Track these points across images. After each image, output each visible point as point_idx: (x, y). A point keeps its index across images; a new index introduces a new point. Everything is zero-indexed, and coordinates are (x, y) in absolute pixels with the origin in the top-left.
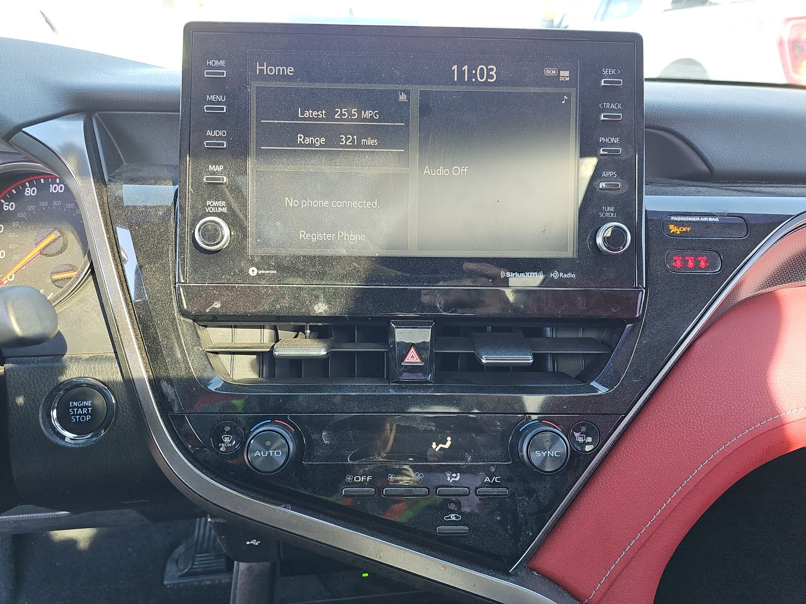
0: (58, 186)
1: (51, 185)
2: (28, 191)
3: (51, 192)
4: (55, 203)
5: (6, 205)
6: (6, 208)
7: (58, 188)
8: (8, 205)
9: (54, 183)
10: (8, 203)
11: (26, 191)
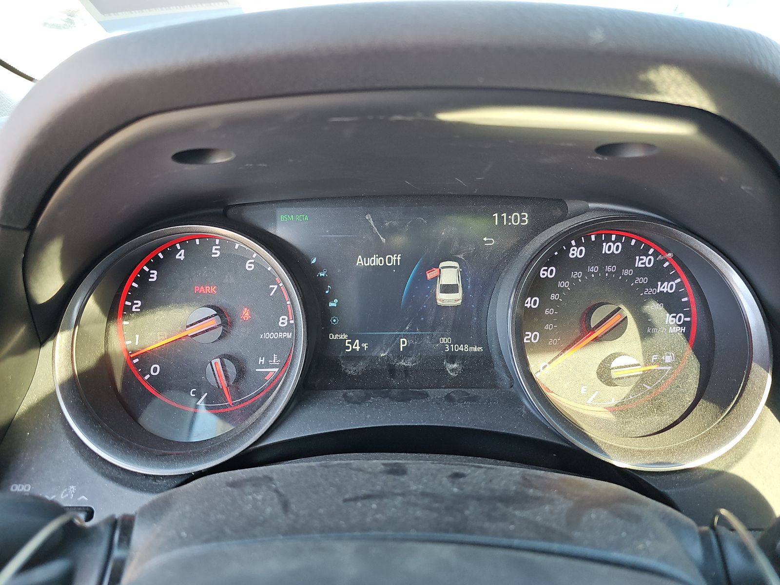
0: (614, 245)
1: (604, 244)
2: (573, 252)
3: (603, 252)
4: (608, 269)
5: (544, 270)
6: (544, 274)
7: (613, 248)
8: (547, 270)
9: (609, 239)
10: (546, 268)
11: (572, 252)
